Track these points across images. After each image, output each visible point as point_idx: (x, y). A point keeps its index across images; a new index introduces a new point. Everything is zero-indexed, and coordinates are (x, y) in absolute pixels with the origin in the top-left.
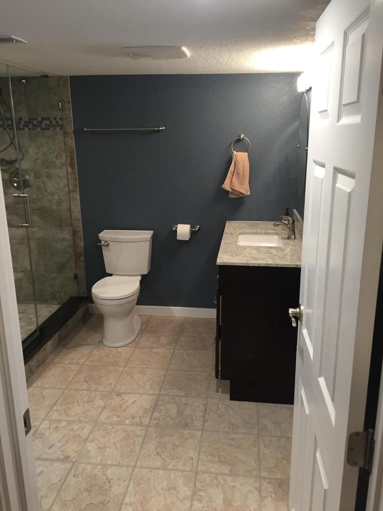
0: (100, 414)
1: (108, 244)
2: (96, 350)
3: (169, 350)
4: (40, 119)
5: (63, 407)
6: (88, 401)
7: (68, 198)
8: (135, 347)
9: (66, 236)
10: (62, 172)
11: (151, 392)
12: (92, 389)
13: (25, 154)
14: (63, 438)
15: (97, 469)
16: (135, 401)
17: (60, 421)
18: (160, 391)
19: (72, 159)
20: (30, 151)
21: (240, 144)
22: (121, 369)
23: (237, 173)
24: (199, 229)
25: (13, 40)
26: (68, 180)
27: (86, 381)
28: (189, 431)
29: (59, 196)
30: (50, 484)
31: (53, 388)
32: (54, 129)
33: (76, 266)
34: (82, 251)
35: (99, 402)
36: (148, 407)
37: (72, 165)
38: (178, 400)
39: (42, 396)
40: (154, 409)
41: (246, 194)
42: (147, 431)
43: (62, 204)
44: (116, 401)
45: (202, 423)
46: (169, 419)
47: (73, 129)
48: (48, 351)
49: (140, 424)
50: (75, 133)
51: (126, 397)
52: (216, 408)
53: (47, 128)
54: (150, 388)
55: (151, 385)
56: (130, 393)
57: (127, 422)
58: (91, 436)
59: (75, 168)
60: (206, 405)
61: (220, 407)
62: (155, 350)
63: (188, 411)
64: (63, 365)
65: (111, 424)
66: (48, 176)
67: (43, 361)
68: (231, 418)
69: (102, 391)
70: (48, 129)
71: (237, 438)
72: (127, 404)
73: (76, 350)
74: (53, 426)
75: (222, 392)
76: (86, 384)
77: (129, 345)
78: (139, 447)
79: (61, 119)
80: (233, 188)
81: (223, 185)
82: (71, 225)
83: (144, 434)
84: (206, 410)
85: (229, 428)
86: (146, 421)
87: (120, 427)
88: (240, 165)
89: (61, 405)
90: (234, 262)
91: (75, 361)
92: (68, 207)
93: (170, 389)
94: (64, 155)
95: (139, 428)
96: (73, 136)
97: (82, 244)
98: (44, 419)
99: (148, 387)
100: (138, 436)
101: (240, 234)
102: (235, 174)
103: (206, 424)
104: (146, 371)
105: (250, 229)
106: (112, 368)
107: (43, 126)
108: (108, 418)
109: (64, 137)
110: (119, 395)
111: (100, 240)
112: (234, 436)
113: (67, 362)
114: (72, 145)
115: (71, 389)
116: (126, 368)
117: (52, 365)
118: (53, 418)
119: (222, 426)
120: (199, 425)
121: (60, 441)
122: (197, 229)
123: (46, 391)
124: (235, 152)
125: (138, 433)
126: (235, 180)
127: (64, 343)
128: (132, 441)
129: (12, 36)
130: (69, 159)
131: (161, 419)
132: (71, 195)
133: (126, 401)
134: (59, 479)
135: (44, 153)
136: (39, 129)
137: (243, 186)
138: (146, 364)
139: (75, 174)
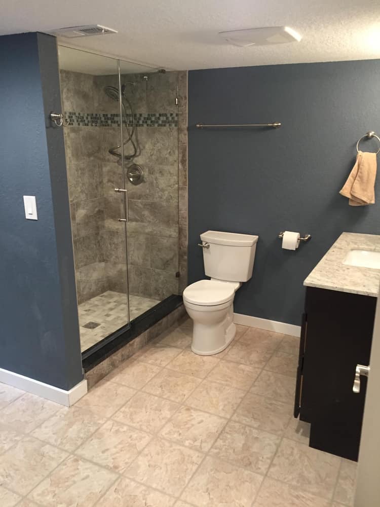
0: (163, 426)
1: (209, 246)
2: (182, 354)
3: (257, 370)
4: (158, 115)
5: (131, 409)
6: (156, 409)
7: (177, 195)
8: (222, 359)
9: (172, 233)
10: (173, 169)
11: (222, 414)
12: (165, 397)
13: (142, 150)
14: (120, 443)
15: (140, 490)
16: (202, 421)
17: (123, 424)
18: (232, 416)
19: (184, 156)
20: (147, 146)
21: (369, 143)
22: (200, 380)
23: (359, 177)
24: (310, 238)
25: (102, 30)
26: (178, 177)
27: (161, 386)
28: (249, 472)
29: (169, 193)
30: (91, 493)
31: (129, 387)
32: (170, 125)
33: (179, 264)
34: (186, 249)
35: (166, 413)
36: (213, 431)
37: (183, 162)
38: (248, 432)
39: (116, 393)
40: (220, 434)
41: (368, 202)
42: (204, 460)
43: (171, 201)
44: (183, 416)
45: (267, 466)
46: (231, 451)
47: (187, 125)
48: (135, 347)
49: (199, 449)
50: (188, 129)
51: (194, 414)
52: (289, 452)
53: (163, 124)
54: (223, 410)
55: (225, 405)
56: (201, 411)
57: (187, 443)
58: (146, 450)
59: (185, 165)
60: (278, 446)
61: (295, 451)
62: (242, 366)
63: (255, 448)
64: (146, 364)
65: (170, 441)
66: (160, 172)
67: (129, 357)
68: (304, 469)
69: (173, 401)
70: (165, 126)
71: (303, 497)
72: (193, 422)
73: (163, 350)
74: (115, 428)
75: (302, 435)
76: (160, 389)
77: (217, 355)
78: (190, 477)
79: (177, 115)
80: (353, 194)
81: (341, 191)
82: (178, 223)
83: (199, 463)
84: (277, 451)
85: (298, 482)
86: (206, 447)
87: (178, 447)
88: (365, 169)
89: (130, 408)
90: (326, 284)
91: (158, 362)
92: (177, 204)
93: (244, 415)
94: (177, 152)
95: (197, 454)
96: (186, 132)
97: (187, 243)
98: (109, 419)
99: (221, 408)
100: (193, 463)
101: (352, 250)
102: (357, 178)
103: (272, 470)
104: (224, 389)
105: (368, 245)
106: (191, 377)
107: (160, 122)
108: (169, 433)
109: (178, 134)
110: (188, 409)
111: (202, 241)
112: (301, 493)
113: (150, 362)
114: (185, 142)
115: (145, 392)
116: (205, 381)
117: (135, 362)
118: (118, 419)
119: (290, 477)
120: (263, 468)
121: (115, 447)
122: (307, 238)
123: (121, 388)
124: (360, 153)
125: (194, 459)
126: (357, 185)
127: (154, 341)
128: (185, 467)
129: (99, 26)
130: (181, 155)
131: (224, 449)
132: (180, 192)
133: (193, 419)
134: (100, 490)
135: (159, 150)
136: (156, 125)
137: (365, 193)
138: (227, 381)
139: (185, 171)
